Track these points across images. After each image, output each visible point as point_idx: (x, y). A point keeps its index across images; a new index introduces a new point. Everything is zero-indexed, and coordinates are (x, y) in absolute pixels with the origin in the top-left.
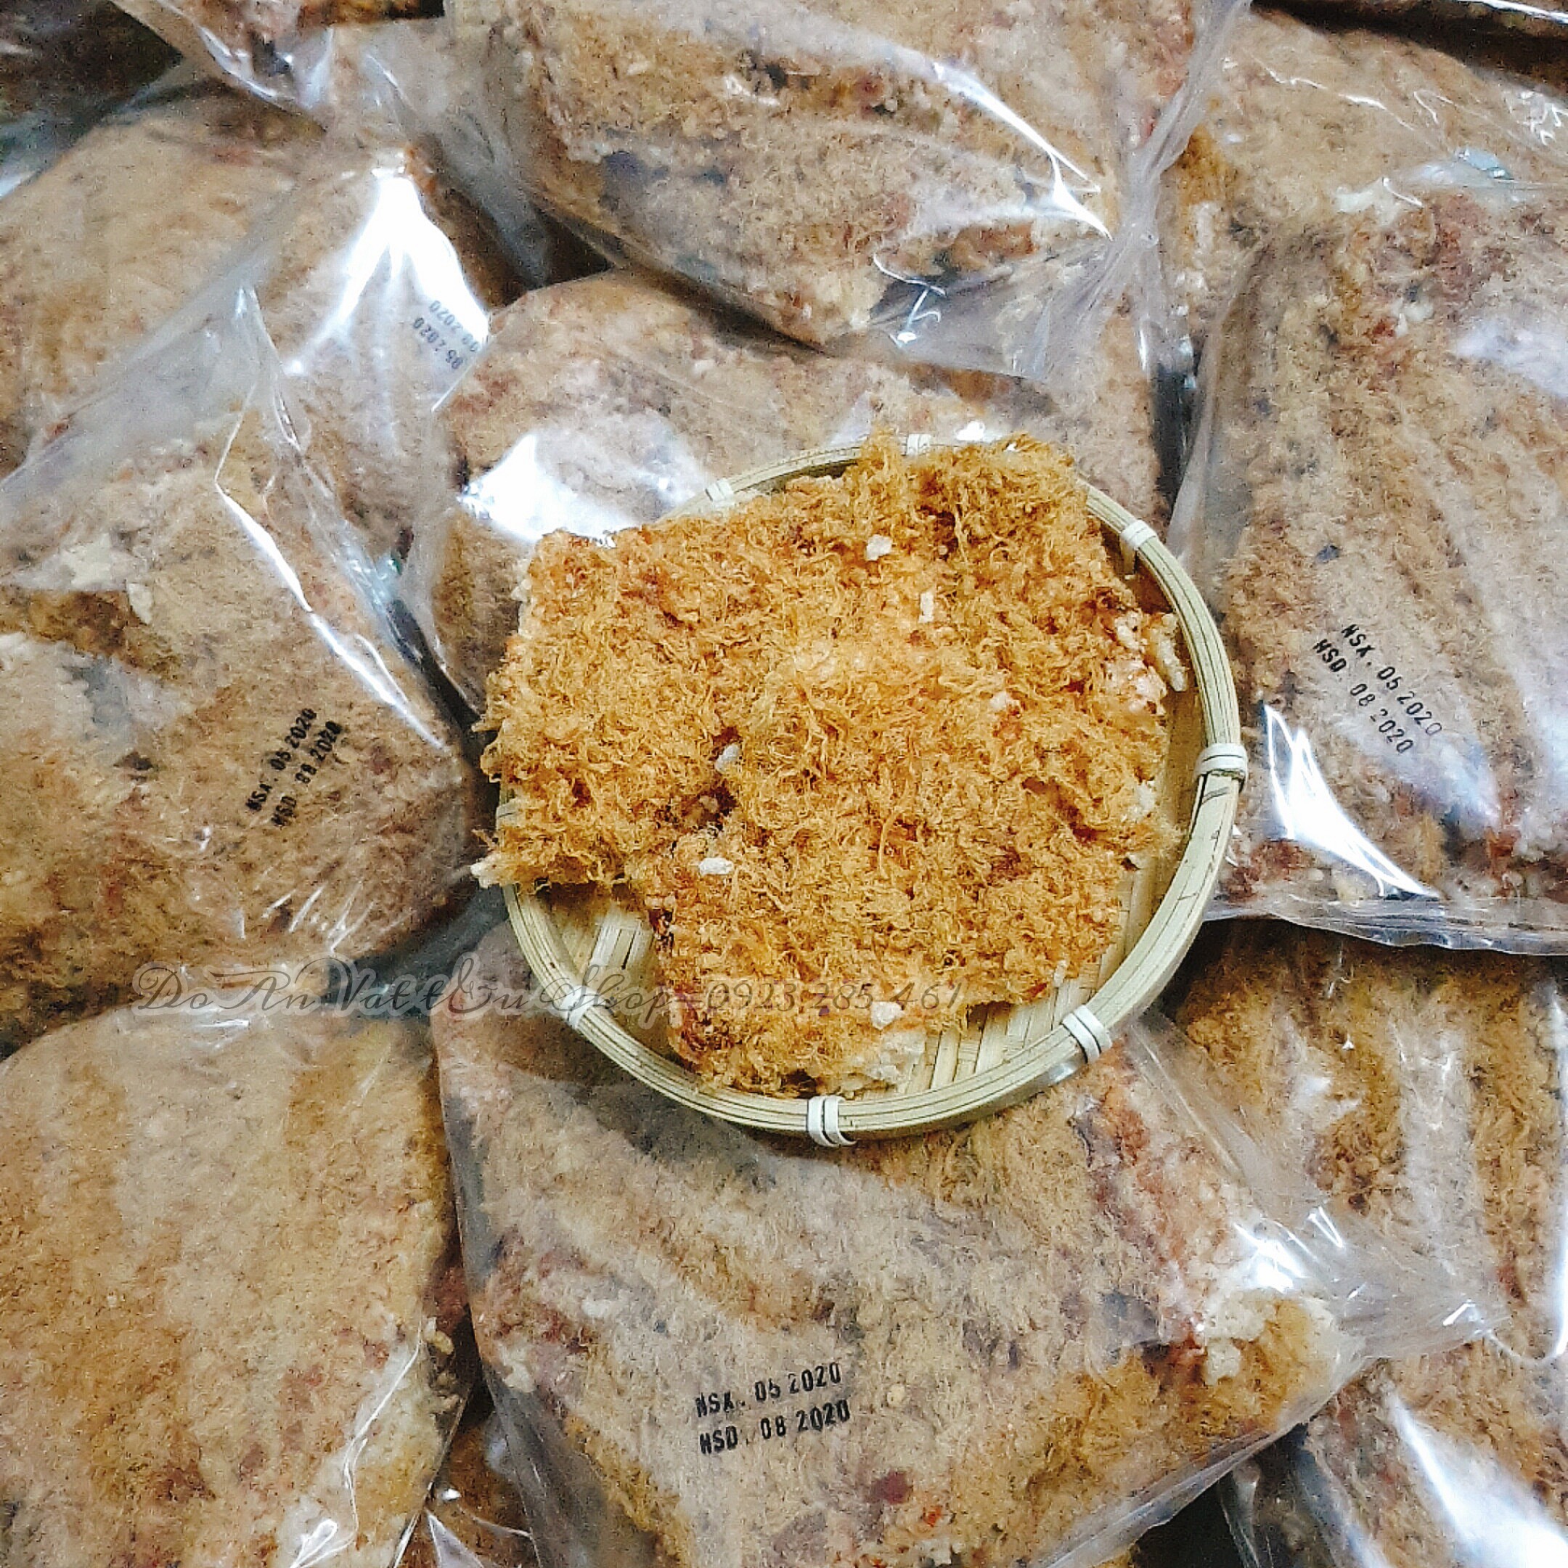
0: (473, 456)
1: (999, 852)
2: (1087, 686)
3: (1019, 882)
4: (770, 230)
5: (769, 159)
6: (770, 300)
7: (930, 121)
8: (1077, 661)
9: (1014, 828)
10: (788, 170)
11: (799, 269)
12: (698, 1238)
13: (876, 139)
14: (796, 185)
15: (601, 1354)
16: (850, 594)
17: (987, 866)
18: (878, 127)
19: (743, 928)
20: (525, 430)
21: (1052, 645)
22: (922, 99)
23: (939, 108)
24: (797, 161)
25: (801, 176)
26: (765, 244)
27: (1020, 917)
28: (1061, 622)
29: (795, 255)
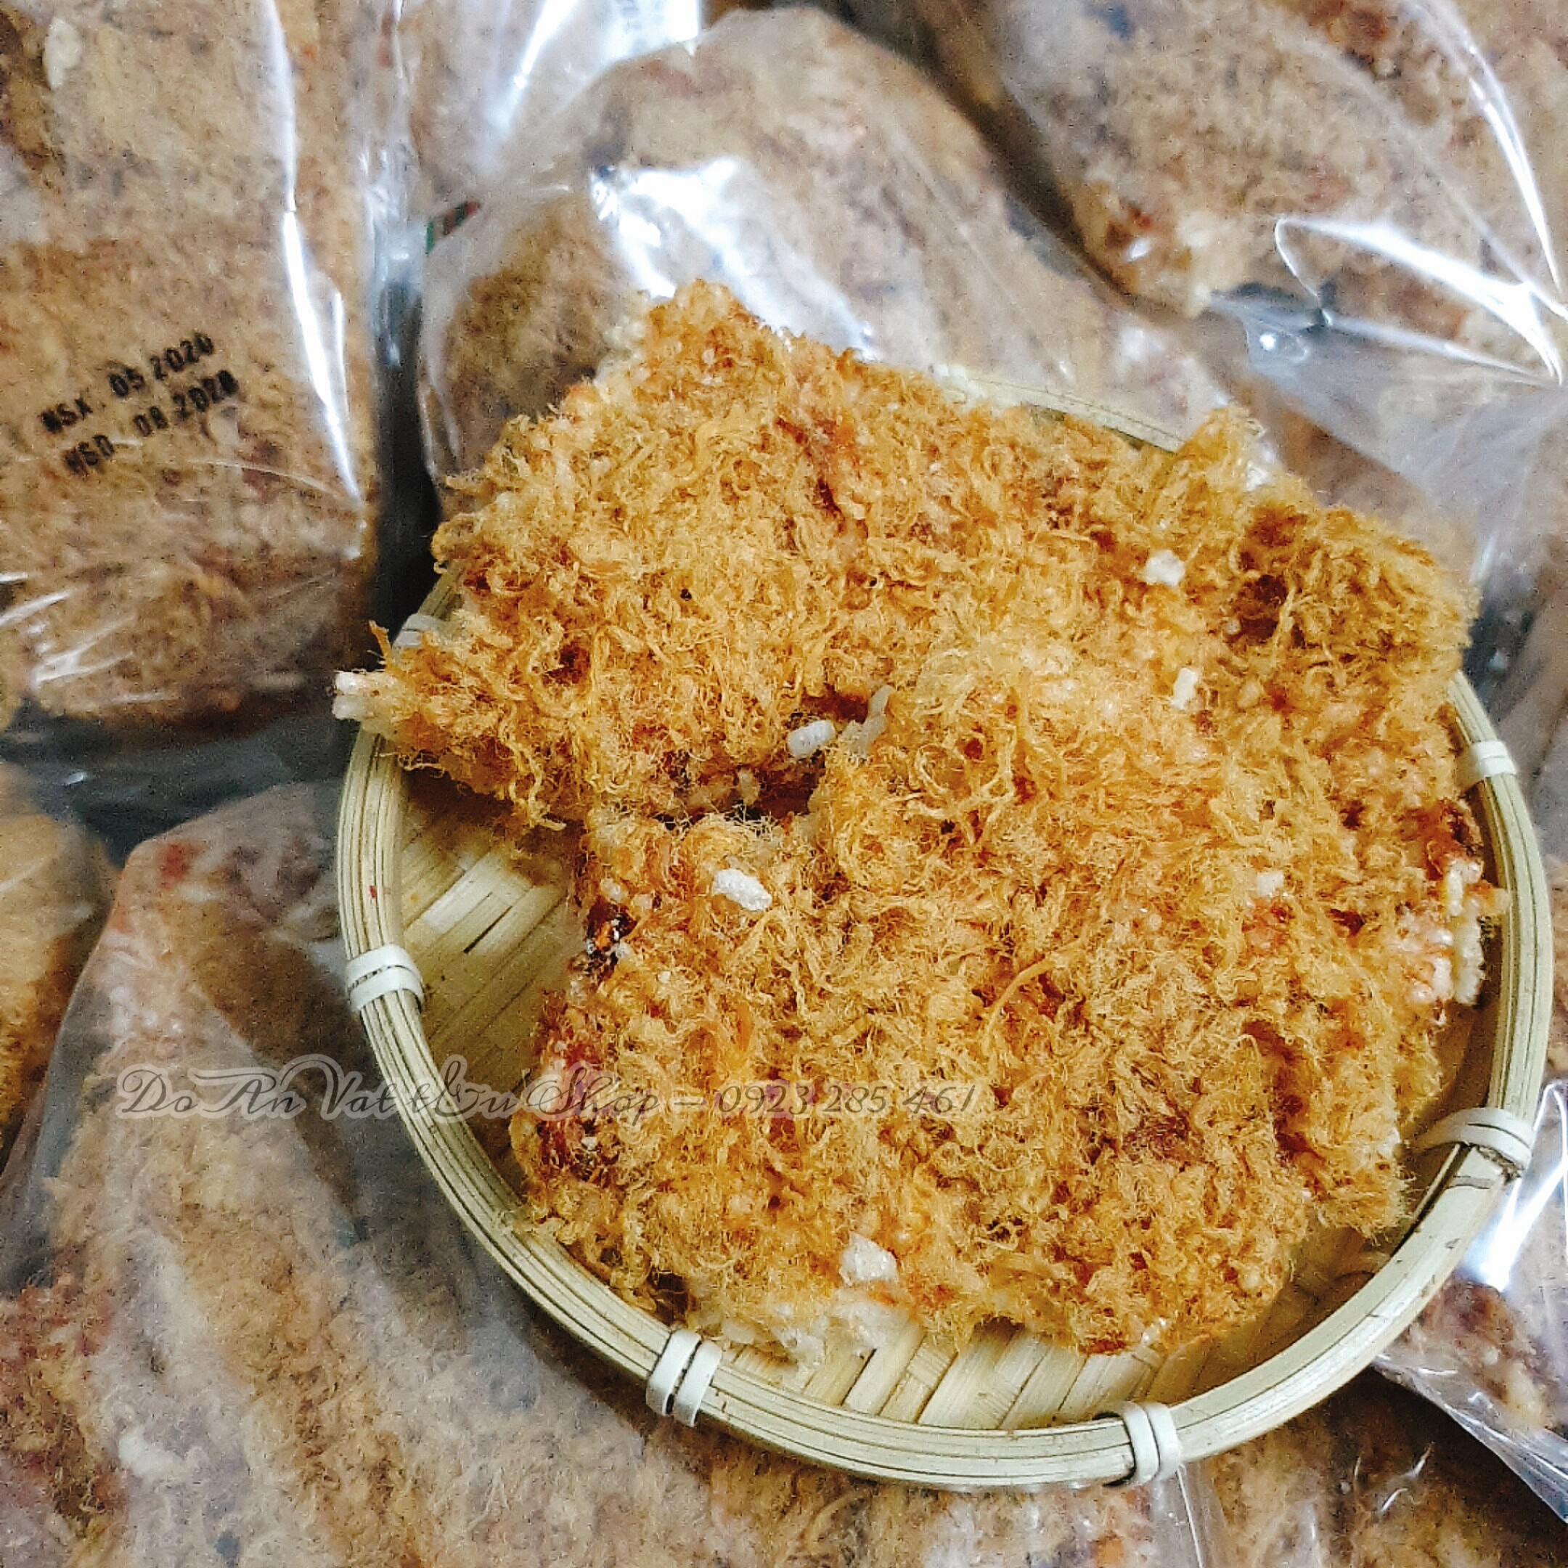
0: (639, 138)
1: (1163, 1109)
2: (1368, 927)
3: (1170, 1169)
4: (1157, 118)
5: (1203, 37)
6: (1111, 202)
7: (1423, 112)
8: (1371, 886)
9: (1205, 1084)
10: (1219, 63)
11: (1171, 186)
12: (363, 1432)
13: (1345, 94)
14: (1219, 87)
15: (106, 1541)
16: (1089, 611)
17: (1135, 1120)
18: (1357, 79)
19: (725, 1006)
20: (727, 150)
21: (1348, 842)
22: (1429, 79)
23: (1445, 103)
24: (1237, 58)
25: (1231, 78)
26: (1142, 131)
27: (1146, 1224)
28: (1371, 819)
29: (1173, 167)
